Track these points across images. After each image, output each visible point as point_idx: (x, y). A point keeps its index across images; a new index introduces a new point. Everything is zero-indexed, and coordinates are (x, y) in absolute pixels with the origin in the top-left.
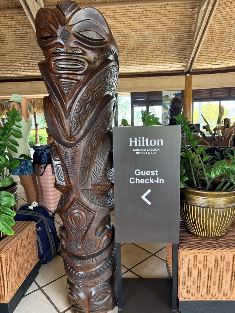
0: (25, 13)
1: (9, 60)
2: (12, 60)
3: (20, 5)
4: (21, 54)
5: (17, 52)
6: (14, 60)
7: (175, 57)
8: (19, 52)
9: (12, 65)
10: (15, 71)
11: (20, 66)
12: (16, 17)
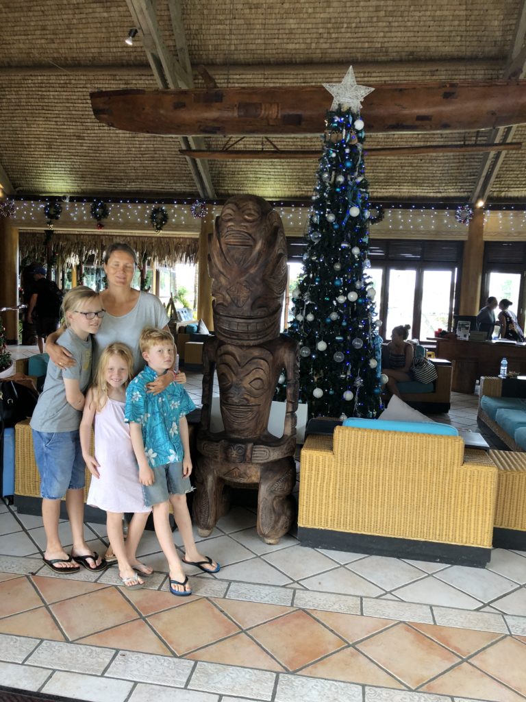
0: (152, 75)
1: (108, 158)
2: (114, 159)
3: (145, 62)
4: (134, 149)
5: (126, 146)
6: (117, 159)
7: (450, 172)
8: (130, 146)
9: (112, 168)
10: (116, 181)
11: (127, 171)
12: (134, 82)
